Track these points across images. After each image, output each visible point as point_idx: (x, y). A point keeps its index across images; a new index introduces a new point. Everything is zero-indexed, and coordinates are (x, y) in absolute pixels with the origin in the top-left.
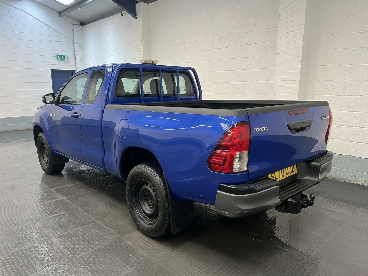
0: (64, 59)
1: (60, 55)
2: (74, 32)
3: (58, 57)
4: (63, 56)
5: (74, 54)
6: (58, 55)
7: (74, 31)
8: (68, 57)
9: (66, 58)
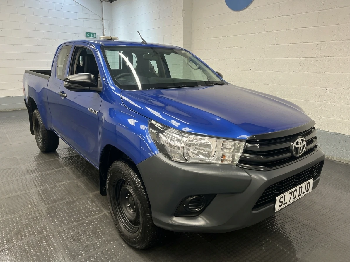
0: (93, 37)
1: (89, 33)
2: (103, 9)
3: (87, 35)
4: (91, 33)
5: (103, 32)
6: (87, 33)
7: (103, 7)
8: (97, 34)
9: (95, 35)
